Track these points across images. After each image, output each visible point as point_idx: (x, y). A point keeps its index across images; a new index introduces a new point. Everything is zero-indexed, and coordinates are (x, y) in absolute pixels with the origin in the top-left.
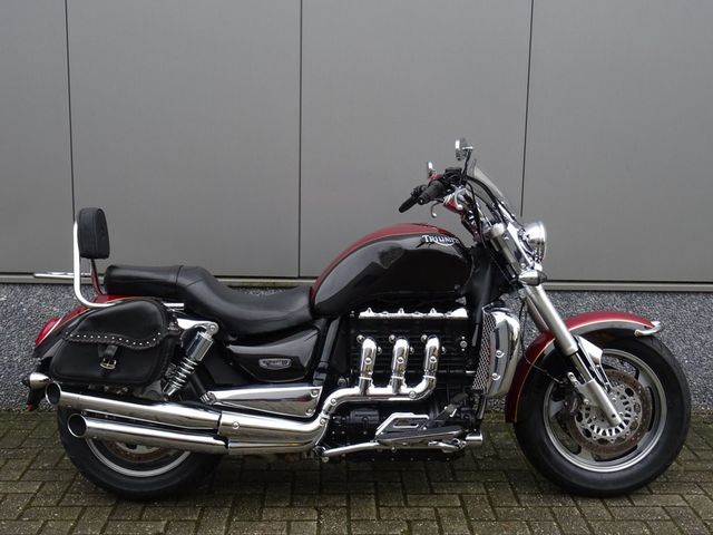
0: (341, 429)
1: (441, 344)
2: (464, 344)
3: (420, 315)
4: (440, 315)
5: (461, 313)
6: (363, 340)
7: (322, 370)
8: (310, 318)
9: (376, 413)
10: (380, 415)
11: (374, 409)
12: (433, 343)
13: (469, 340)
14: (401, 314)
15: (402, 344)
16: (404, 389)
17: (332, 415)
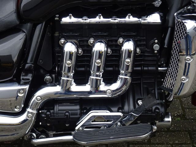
0: (47, 121)
1: (136, 46)
2: (156, 47)
3: (118, 20)
4: (135, 19)
5: (155, 18)
6: (65, 43)
7: (27, 72)
8: (18, 22)
9: (78, 107)
10: (81, 109)
11: (76, 105)
12: (129, 46)
13: (161, 43)
14: (99, 19)
15: (100, 47)
16: (103, 87)
17: (38, 110)
